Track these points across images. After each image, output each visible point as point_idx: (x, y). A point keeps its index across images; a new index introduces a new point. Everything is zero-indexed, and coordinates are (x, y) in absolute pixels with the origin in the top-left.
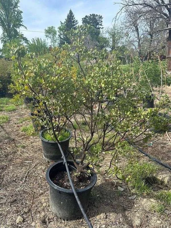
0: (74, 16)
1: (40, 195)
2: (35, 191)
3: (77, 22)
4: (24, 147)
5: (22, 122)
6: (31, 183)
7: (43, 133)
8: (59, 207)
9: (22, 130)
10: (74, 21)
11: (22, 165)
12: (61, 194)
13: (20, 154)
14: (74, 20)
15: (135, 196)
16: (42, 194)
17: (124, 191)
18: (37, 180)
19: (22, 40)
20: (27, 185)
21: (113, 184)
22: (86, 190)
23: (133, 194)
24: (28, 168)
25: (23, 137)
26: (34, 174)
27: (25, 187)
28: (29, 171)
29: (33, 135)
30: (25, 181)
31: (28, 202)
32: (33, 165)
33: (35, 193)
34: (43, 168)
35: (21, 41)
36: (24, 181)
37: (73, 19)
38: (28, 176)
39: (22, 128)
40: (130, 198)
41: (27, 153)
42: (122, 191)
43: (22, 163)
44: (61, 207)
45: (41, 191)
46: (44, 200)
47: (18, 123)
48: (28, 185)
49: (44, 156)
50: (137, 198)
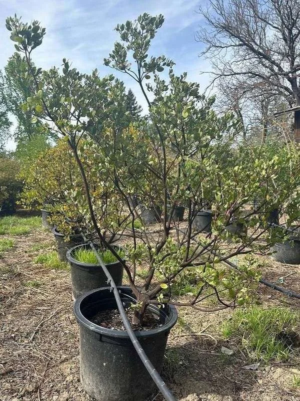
0: (135, 99)
1: (62, 362)
2: (52, 355)
3: (141, 109)
4: (37, 286)
5: (37, 250)
6: (45, 342)
7: (73, 251)
8: (99, 374)
9: (36, 260)
10: (136, 107)
11: (31, 312)
12: (103, 342)
13: (30, 296)
14: (135, 105)
15: (259, 364)
16: (66, 360)
17: (234, 355)
18: (57, 337)
19: (49, 137)
20: (38, 346)
21: (210, 343)
22: (155, 333)
23: (253, 361)
24: (42, 318)
25: (37, 270)
26: (52, 327)
27: (33, 348)
28: (44, 322)
29: (57, 267)
30: (34, 338)
31: (35, 375)
32: (51, 313)
33: (52, 359)
34: (70, 317)
35: (47, 138)
36: (31, 339)
37: (133, 104)
38: (41, 330)
39: (36, 258)
40: (247, 368)
41: (43, 294)
42: (231, 355)
43: (31, 310)
44: (102, 375)
45: (64, 356)
46: (69, 369)
47: (30, 252)
48: (40, 346)
49: (75, 297)
50: (263, 368)
